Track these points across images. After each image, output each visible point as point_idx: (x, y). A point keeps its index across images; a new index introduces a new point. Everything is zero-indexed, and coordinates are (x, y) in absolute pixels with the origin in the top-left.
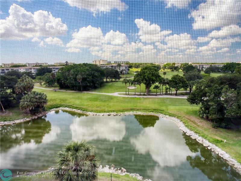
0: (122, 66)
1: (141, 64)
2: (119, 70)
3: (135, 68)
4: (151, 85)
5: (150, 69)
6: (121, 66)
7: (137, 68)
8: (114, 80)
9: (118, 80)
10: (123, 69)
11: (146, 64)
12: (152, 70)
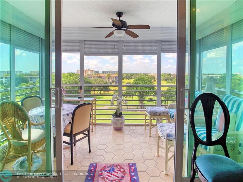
0: (112, 77)
1: (133, 75)
2: (109, 81)
3: (127, 79)
4: (145, 98)
5: (143, 80)
6: (110, 77)
7: (129, 79)
8: (102, 92)
9: (107, 93)
10: (113, 80)
11: (139, 75)
12: (145, 81)
